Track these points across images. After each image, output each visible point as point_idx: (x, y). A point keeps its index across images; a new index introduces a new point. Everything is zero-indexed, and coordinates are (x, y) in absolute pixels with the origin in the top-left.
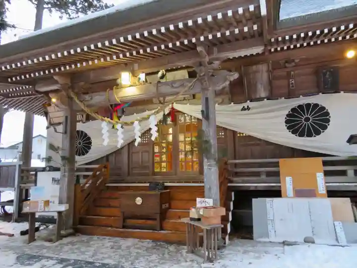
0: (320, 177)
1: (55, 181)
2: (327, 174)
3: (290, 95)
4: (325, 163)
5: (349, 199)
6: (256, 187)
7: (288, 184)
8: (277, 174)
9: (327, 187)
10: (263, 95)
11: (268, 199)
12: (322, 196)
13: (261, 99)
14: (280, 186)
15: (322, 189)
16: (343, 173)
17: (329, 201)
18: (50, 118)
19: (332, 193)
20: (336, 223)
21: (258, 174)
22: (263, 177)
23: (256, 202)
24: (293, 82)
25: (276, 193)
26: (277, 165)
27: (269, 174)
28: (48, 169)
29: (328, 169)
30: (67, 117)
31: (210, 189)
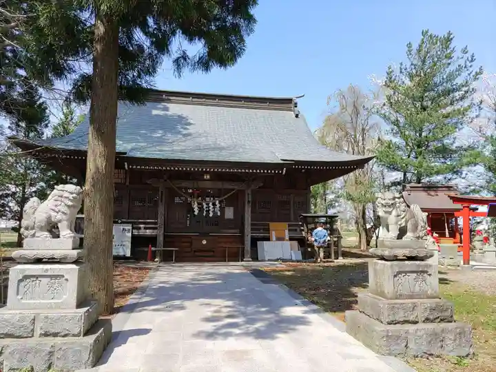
0: (287, 231)
2: (289, 230)
4: (289, 226)
5: (297, 241)
6: (258, 236)
7: (273, 235)
8: (268, 230)
11: (265, 242)
12: (287, 240)
14: (270, 236)
15: (287, 237)
16: (295, 230)
17: (289, 242)
19: (291, 239)
20: (292, 252)
21: (259, 230)
22: (262, 231)
23: (258, 242)
25: (268, 239)
26: (268, 225)
27: (264, 229)
28: (120, 221)
29: (290, 228)
30: (162, 192)
31: (248, 236)
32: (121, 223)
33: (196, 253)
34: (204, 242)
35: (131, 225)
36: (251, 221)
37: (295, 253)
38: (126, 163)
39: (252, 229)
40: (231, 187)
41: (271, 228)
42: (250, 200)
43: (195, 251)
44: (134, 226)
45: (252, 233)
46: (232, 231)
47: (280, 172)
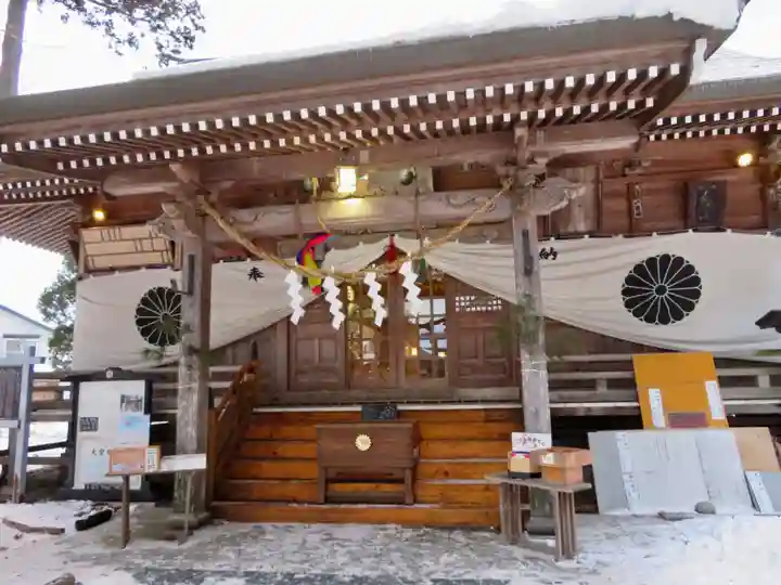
0: (712, 387)
1: (129, 402)
2: (724, 382)
3: (633, 230)
5: (767, 428)
6: (589, 409)
7: (654, 402)
8: (630, 384)
9: (726, 407)
10: (582, 227)
11: (620, 434)
12: (718, 424)
13: (578, 235)
14: (639, 408)
15: (717, 411)
16: (750, 381)
17: (731, 434)
18: (86, 256)
19: (738, 420)
20: (750, 475)
21: (591, 385)
22: (602, 390)
23: (595, 438)
24: (639, 204)
25: (633, 421)
26: (628, 365)
27: (613, 384)
28: (110, 375)
30: (192, 258)
31: (537, 413)
32: (114, 378)
33: (338, 488)
34: (363, 443)
35: (143, 384)
39: (554, 386)
40: (453, 212)
41: (641, 379)
43: (328, 481)
44: (154, 386)
45: (551, 402)
46: (489, 392)
47: (675, 70)
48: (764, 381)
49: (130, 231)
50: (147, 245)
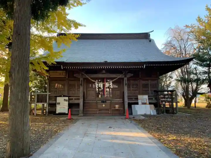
1: (65, 100)
4: (149, 96)
5: (153, 105)
6: (132, 102)
7: (140, 102)
8: (137, 99)
11: (136, 105)
12: (148, 104)
14: (138, 102)
15: (148, 103)
16: (152, 99)
19: (150, 104)
21: (132, 99)
22: (134, 99)
23: (133, 106)
25: (137, 104)
26: (137, 96)
27: (135, 99)
28: (62, 96)
29: (149, 98)
30: (82, 80)
31: (126, 102)
32: (63, 97)
34: (104, 105)
35: (68, 97)
36: (128, 94)
37: (152, 111)
38: (62, 66)
39: (128, 99)
41: (139, 98)
42: (127, 83)
43: (99, 110)
44: (70, 98)
45: (128, 101)
46: (118, 100)
47: (142, 67)
48: (154, 99)
49: (58, 72)
50: (62, 74)
